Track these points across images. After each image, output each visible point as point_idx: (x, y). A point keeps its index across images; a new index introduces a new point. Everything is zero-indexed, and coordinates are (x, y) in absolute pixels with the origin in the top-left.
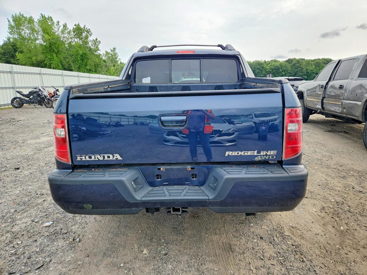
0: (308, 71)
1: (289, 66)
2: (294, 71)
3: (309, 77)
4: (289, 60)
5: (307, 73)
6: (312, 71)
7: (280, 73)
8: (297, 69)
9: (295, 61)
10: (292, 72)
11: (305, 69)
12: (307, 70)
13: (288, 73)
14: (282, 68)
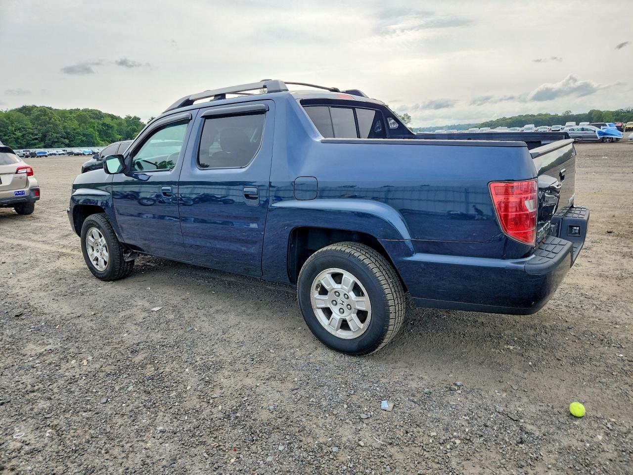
0: (69, 131)
1: (27, 121)
2: (39, 130)
3: (73, 141)
4: (24, 108)
5: (67, 133)
6: (74, 130)
7: (10, 133)
8: (45, 125)
9: (37, 110)
10: (36, 132)
11: (61, 127)
12: (64, 128)
13: (29, 133)
14: (12, 124)
